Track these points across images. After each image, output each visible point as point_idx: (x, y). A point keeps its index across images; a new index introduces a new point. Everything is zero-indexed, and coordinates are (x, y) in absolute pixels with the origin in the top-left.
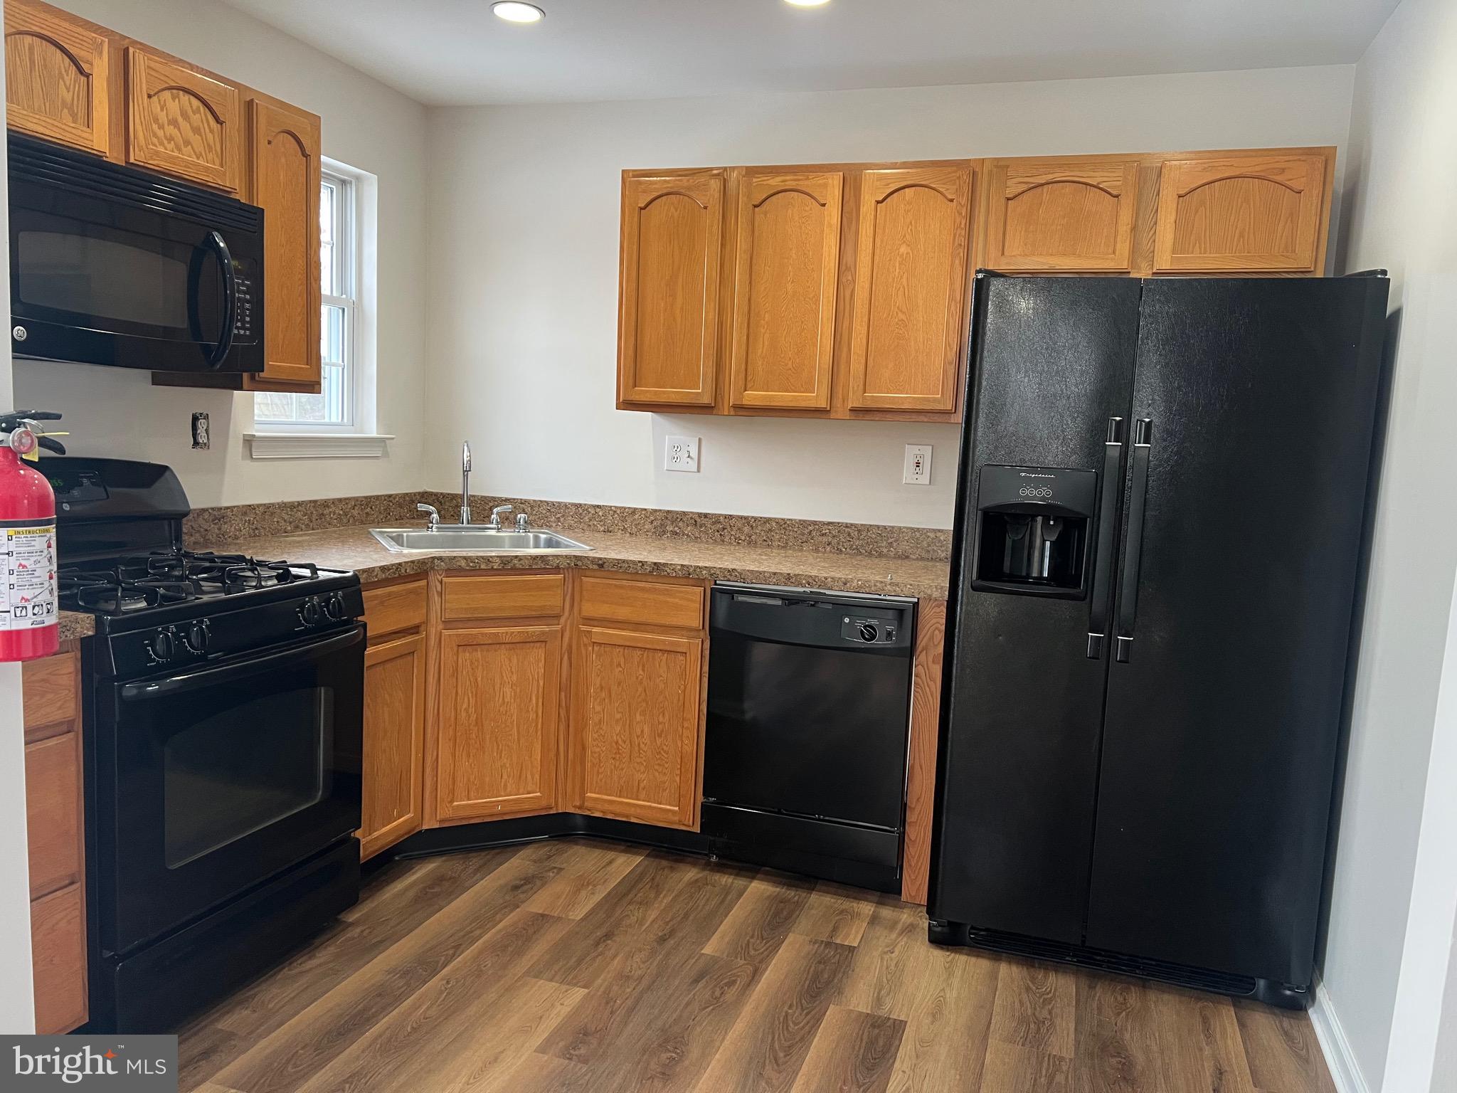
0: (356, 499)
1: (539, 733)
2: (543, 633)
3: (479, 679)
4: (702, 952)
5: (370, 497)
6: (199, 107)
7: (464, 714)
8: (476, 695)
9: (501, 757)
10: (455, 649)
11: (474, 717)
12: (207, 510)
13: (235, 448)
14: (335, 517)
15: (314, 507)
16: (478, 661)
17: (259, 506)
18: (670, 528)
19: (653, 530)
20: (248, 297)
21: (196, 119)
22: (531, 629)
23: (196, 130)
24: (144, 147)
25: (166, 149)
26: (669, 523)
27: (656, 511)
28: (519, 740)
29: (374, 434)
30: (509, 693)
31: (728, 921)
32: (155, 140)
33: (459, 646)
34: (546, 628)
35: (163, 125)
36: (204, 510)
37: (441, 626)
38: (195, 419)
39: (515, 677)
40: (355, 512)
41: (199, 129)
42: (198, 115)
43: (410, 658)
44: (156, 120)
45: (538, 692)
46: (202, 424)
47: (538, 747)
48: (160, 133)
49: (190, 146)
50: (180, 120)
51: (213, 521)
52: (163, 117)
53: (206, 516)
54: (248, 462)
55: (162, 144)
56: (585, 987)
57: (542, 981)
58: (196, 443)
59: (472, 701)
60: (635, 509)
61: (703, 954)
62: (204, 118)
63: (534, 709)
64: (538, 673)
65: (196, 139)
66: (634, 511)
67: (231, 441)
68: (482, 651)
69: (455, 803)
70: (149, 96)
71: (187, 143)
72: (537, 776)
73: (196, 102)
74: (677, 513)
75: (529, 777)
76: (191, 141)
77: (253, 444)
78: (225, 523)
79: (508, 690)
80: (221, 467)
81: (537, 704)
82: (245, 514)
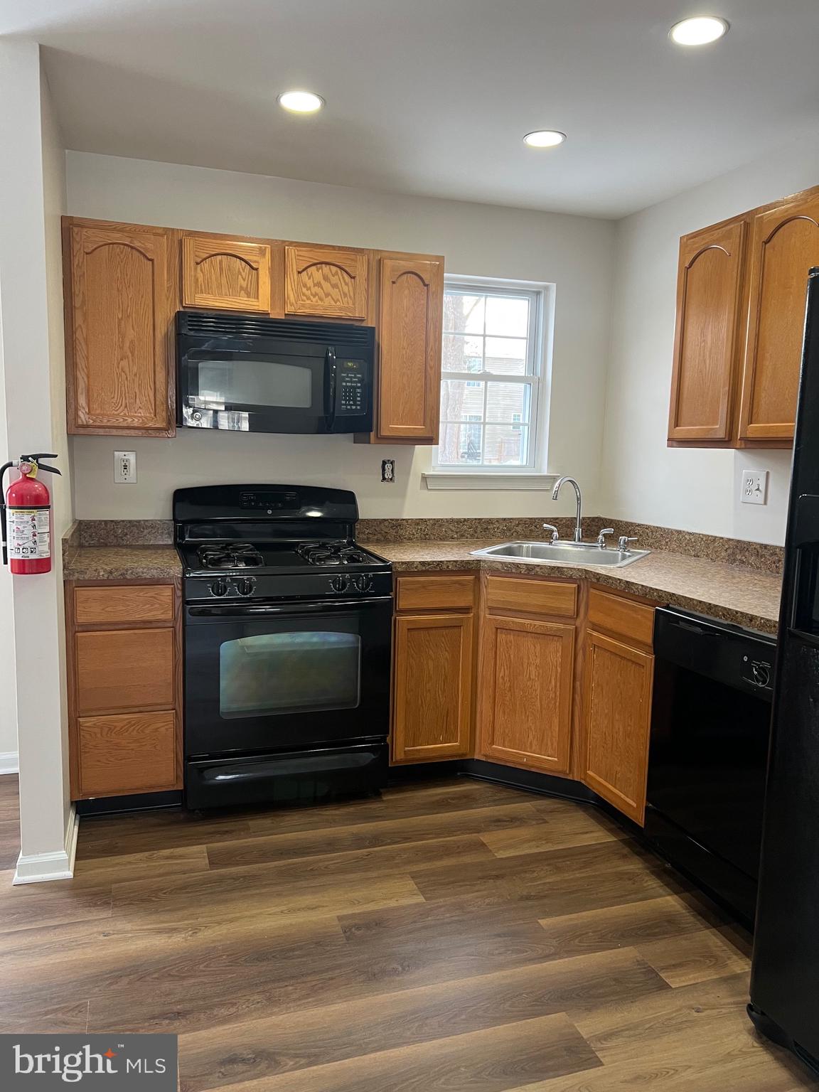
0: (520, 520)
1: (557, 710)
2: (559, 630)
3: (512, 656)
4: (539, 921)
5: (535, 519)
6: (337, 272)
7: (501, 680)
8: (510, 667)
9: (528, 720)
10: (494, 630)
11: (508, 685)
12: (387, 520)
13: (414, 482)
14: (499, 531)
15: (479, 523)
16: (511, 642)
17: (429, 520)
18: (739, 557)
19: (727, 558)
20: (359, 385)
21: (334, 280)
22: (549, 624)
23: (334, 286)
24: (295, 303)
25: (312, 301)
26: (739, 552)
27: (730, 540)
28: (541, 712)
29: (545, 473)
30: (534, 672)
31: (599, 911)
32: (305, 298)
33: (497, 629)
34: (562, 626)
35: (310, 287)
36: (385, 520)
37: (487, 612)
38: (384, 463)
39: (538, 661)
40: (519, 529)
41: (337, 285)
42: (336, 277)
43: (456, 630)
44: (305, 286)
45: (556, 676)
46: (389, 466)
47: (556, 721)
48: (308, 293)
49: (330, 297)
50: (323, 282)
51: (392, 527)
52: (310, 283)
53: (386, 524)
54: (426, 491)
55: (308, 299)
56: (425, 898)
57: (412, 882)
58: (384, 479)
59: (507, 672)
60: (716, 537)
61: (538, 922)
62: (341, 277)
63: (554, 690)
64: (556, 662)
65: (335, 292)
66: (715, 539)
67: (411, 478)
68: (514, 635)
69: (494, 746)
70: (299, 273)
71: (327, 295)
72: (555, 744)
73: (334, 269)
74: (744, 542)
75: (549, 744)
76: (331, 293)
77: (428, 480)
78: (402, 529)
79: (532, 668)
80: (402, 495)
81: (556, 686)
82: (418, 524)
